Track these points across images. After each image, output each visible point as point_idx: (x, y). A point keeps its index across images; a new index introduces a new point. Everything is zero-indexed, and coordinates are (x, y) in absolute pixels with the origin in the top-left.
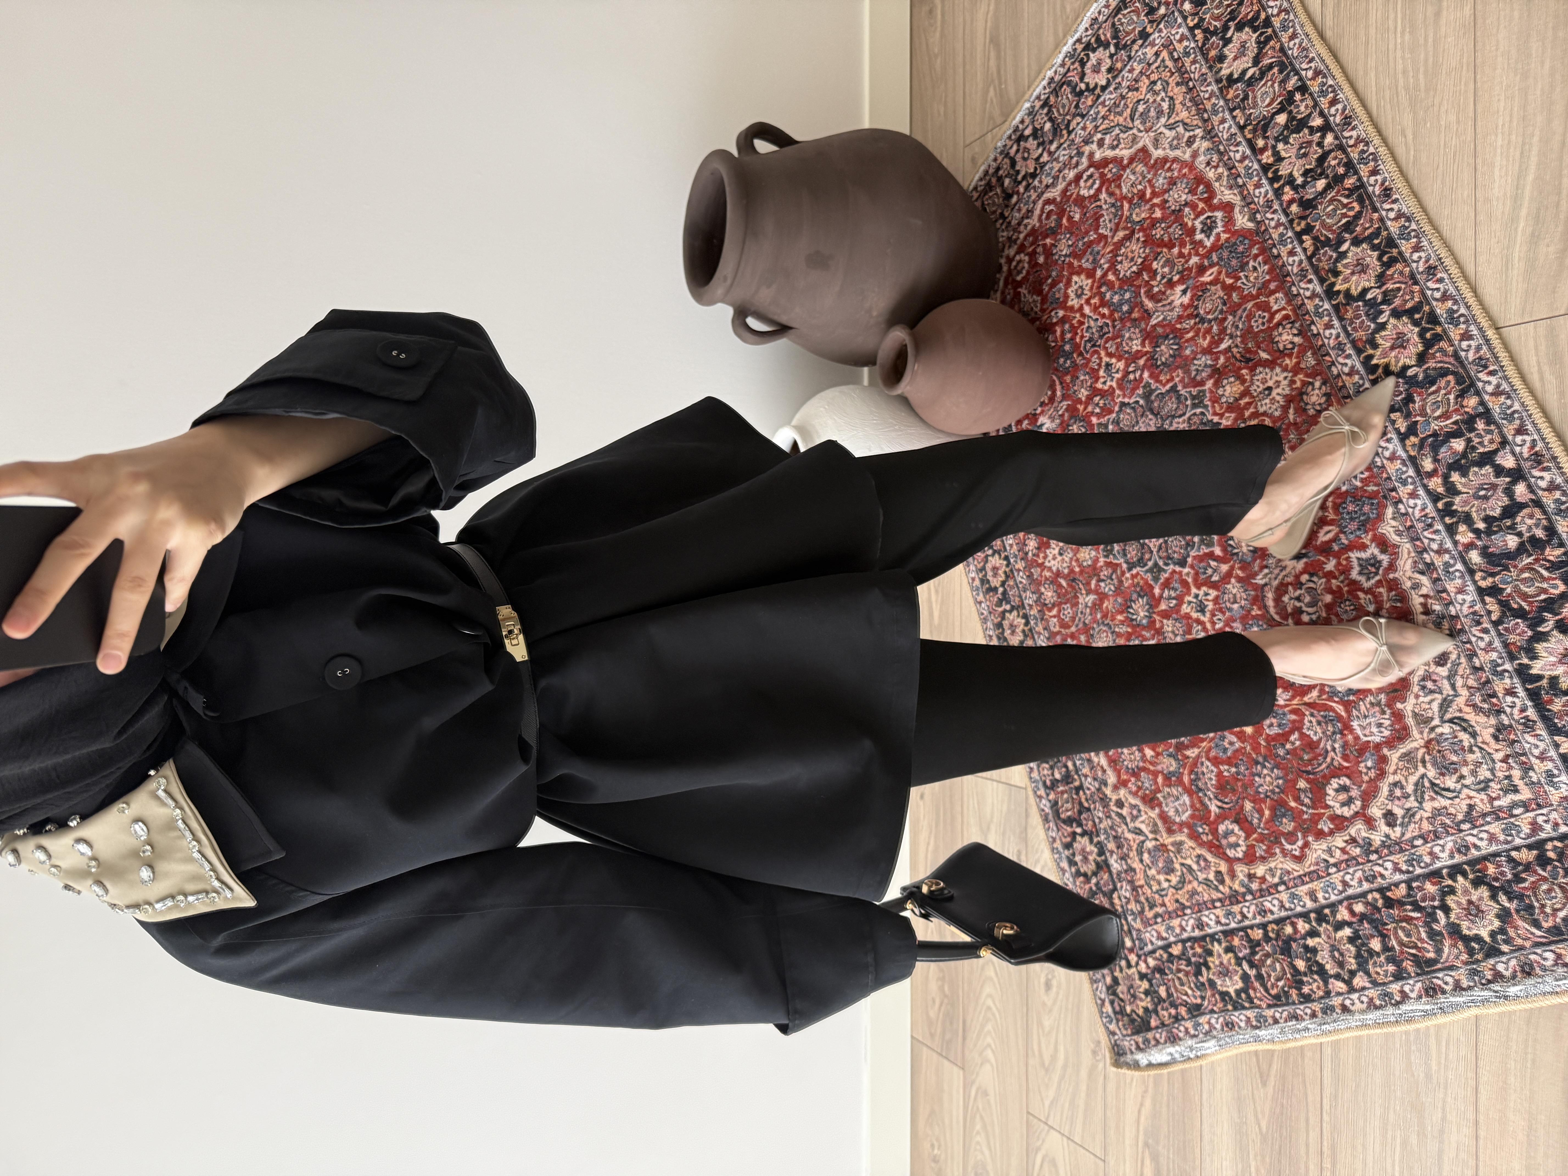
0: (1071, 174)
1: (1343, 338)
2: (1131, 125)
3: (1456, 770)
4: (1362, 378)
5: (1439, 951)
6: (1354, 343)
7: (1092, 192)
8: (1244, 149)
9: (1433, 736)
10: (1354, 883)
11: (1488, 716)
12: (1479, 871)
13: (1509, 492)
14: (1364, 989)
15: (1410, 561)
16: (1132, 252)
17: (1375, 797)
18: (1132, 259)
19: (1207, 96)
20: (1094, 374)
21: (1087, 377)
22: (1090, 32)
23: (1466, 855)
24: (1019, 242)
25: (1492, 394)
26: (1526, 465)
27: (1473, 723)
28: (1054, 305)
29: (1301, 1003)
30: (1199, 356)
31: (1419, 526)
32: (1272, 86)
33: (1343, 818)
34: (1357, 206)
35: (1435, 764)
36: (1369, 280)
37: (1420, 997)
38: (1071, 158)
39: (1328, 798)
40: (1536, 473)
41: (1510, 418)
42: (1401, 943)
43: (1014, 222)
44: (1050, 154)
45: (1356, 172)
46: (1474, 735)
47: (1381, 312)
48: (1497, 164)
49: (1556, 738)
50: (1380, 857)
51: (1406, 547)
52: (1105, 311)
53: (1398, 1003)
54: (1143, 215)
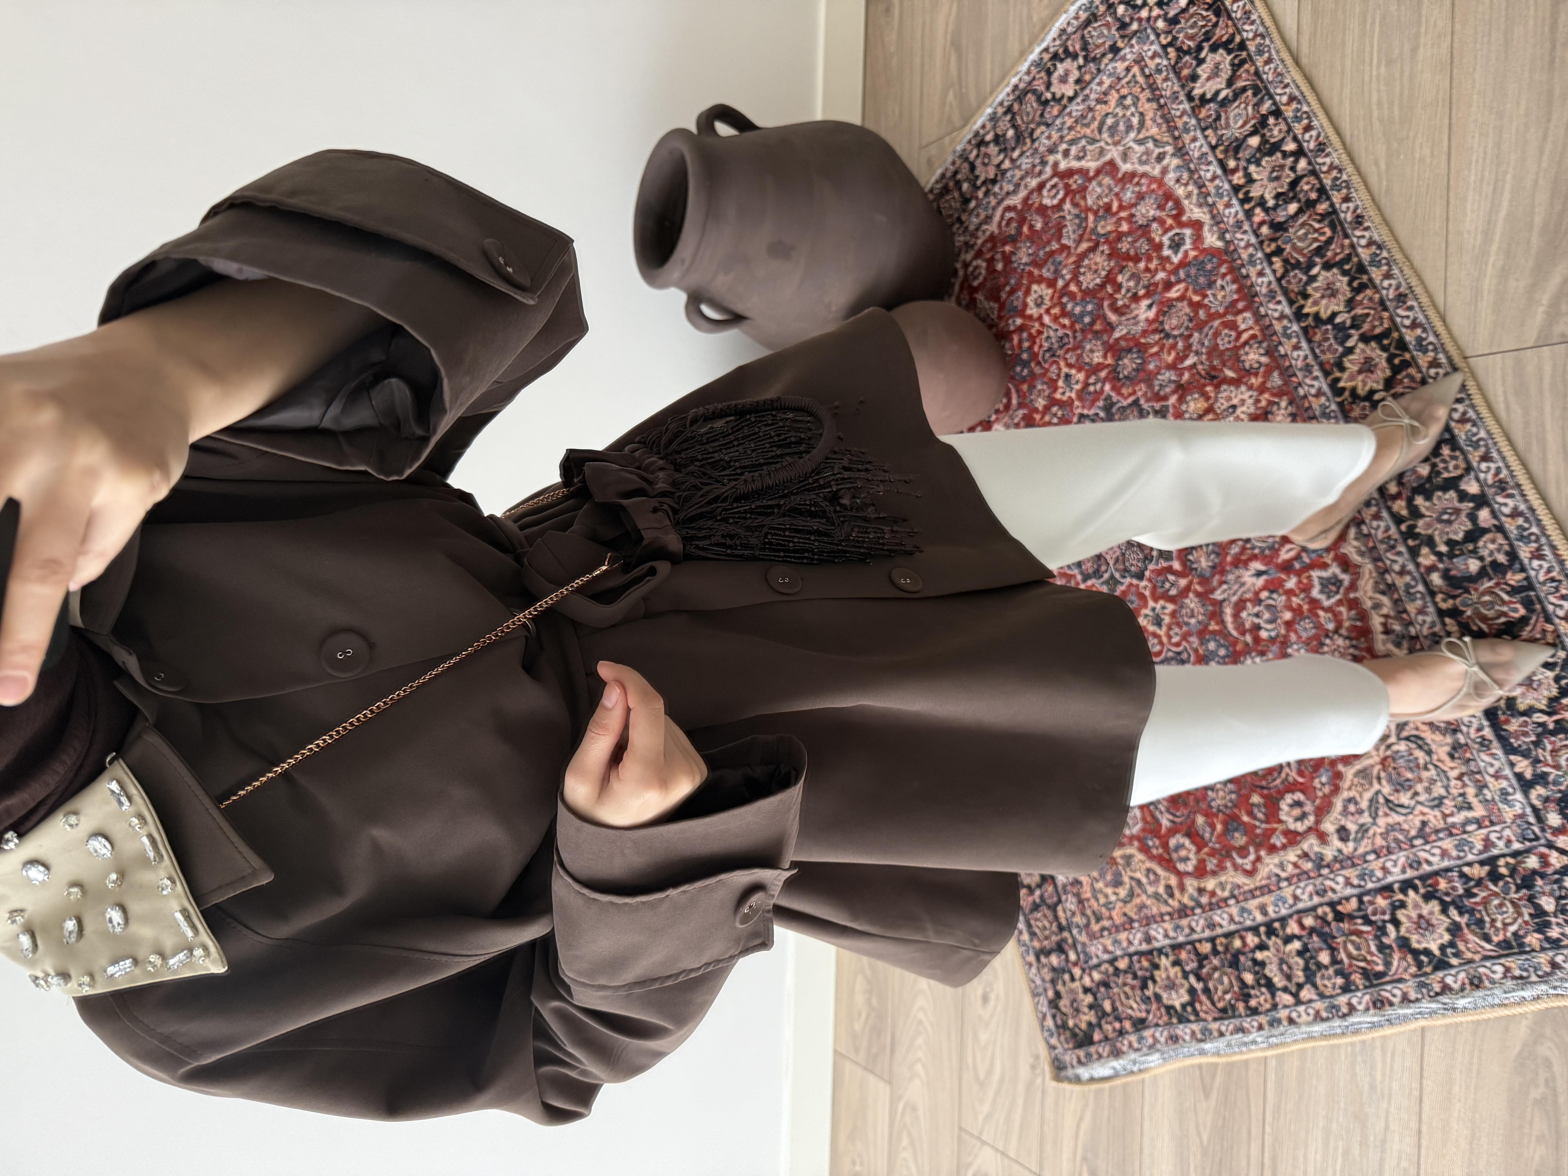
0: (1034, 183)
1: (1310, 360)
2: (1098, 137)
3: (1410, 787)
4: (1328, 400)
5: (1388, 964)
6: (1321, 365)
7: (1055, 202)
8: (1215, 168)
9: (1389, 753)
10: (1305, 897)
11: (1444, 735)
12: (1430, 886)
13: (1472, 517)
14: (1310, 1001)
15: (1371, 582)
16: (1096, 264)
17: (1328, 812)
18: (1096, 271)
19: (1178, 113)
20: (1053, 385)
21: (1045, 387)
22: (1058, 42)
23: (1417, 870)
24: (976, 248)
25: (1458, 421)
26: (1490, 492)
27: (1429, 741)
28: (1012, 313)
29: (1247, 1016)
30: (1163, 371)
31: (1382, 547)
32: (1246, 108)
33: (1296, 833)
34: (1328, 232)
35: (1390, 780)
36: (1338, 305)
37: (1367, 1009)
38: (1034, 166)
39: (1281, 813)
40: (1500, 499)
41: (1476, 445)
42: (1350, 956)
43: (972, 228)
44: (1013, 161)
45: (1328, 198)
46: (1429, 753)
47: (1349, 336)
48: (1470, 198)
49: (1512, 757)
50: (1332, 872)
51: (1368, 567)
52: (1066, 321)
53: (1344, 1016)
54: (1109, 228)
